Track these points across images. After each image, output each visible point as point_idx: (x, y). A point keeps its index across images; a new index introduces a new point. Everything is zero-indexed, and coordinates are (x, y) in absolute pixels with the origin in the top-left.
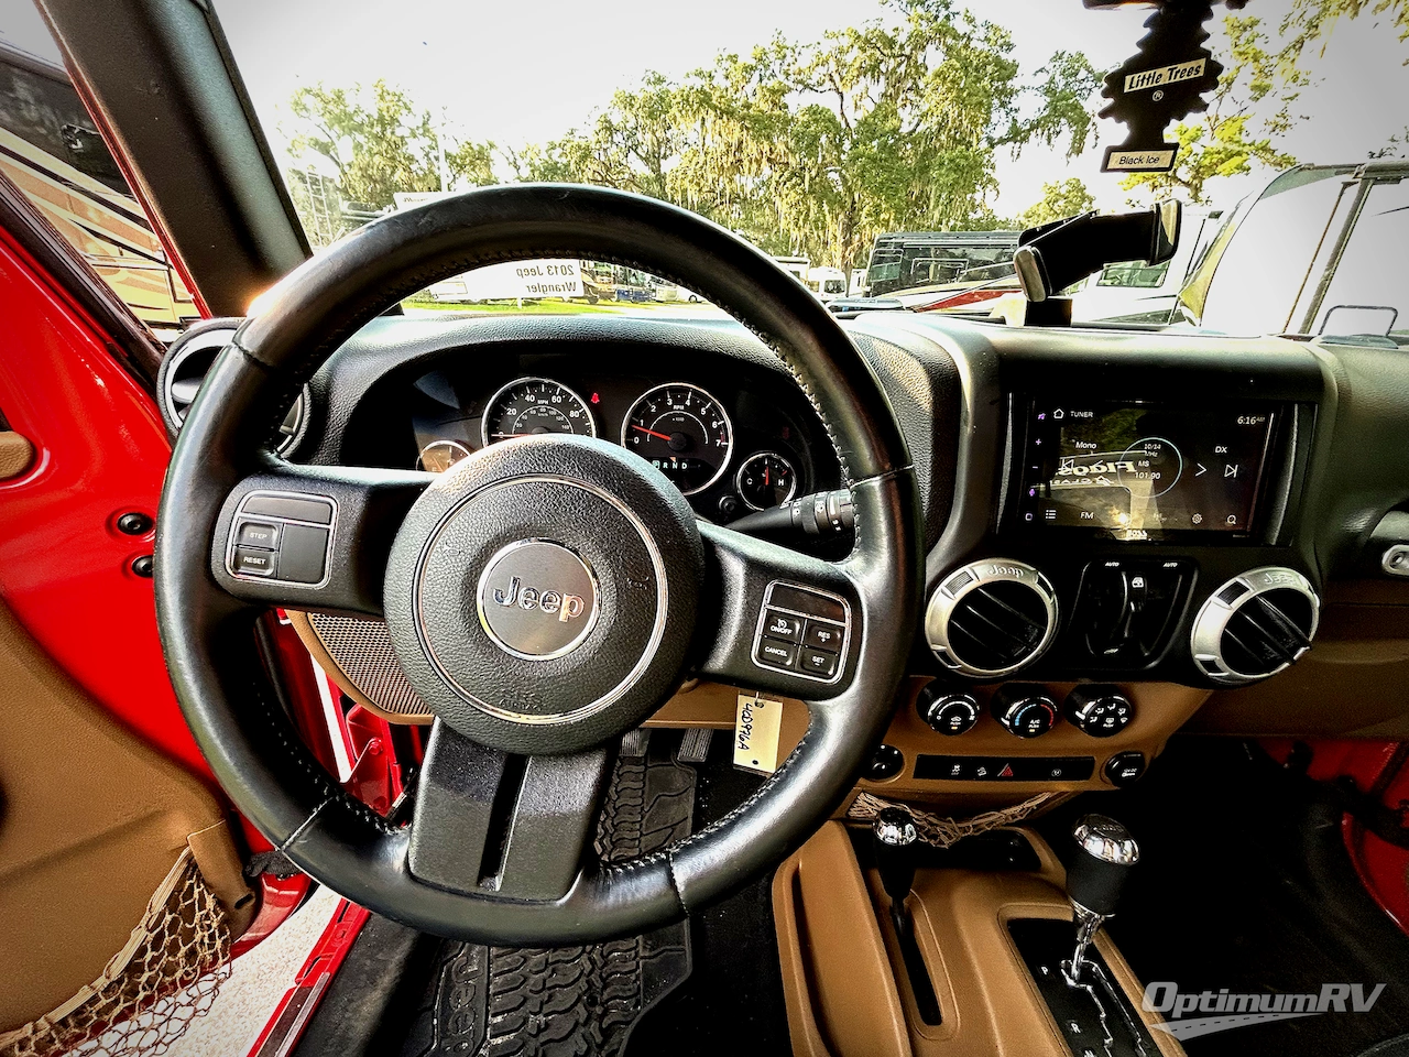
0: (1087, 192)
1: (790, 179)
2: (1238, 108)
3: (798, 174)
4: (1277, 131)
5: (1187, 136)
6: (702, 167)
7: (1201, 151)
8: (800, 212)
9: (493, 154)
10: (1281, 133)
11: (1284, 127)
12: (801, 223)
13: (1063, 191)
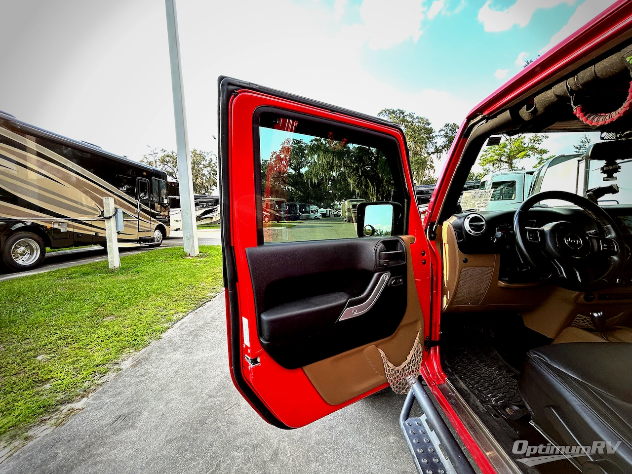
11: (538, 140)
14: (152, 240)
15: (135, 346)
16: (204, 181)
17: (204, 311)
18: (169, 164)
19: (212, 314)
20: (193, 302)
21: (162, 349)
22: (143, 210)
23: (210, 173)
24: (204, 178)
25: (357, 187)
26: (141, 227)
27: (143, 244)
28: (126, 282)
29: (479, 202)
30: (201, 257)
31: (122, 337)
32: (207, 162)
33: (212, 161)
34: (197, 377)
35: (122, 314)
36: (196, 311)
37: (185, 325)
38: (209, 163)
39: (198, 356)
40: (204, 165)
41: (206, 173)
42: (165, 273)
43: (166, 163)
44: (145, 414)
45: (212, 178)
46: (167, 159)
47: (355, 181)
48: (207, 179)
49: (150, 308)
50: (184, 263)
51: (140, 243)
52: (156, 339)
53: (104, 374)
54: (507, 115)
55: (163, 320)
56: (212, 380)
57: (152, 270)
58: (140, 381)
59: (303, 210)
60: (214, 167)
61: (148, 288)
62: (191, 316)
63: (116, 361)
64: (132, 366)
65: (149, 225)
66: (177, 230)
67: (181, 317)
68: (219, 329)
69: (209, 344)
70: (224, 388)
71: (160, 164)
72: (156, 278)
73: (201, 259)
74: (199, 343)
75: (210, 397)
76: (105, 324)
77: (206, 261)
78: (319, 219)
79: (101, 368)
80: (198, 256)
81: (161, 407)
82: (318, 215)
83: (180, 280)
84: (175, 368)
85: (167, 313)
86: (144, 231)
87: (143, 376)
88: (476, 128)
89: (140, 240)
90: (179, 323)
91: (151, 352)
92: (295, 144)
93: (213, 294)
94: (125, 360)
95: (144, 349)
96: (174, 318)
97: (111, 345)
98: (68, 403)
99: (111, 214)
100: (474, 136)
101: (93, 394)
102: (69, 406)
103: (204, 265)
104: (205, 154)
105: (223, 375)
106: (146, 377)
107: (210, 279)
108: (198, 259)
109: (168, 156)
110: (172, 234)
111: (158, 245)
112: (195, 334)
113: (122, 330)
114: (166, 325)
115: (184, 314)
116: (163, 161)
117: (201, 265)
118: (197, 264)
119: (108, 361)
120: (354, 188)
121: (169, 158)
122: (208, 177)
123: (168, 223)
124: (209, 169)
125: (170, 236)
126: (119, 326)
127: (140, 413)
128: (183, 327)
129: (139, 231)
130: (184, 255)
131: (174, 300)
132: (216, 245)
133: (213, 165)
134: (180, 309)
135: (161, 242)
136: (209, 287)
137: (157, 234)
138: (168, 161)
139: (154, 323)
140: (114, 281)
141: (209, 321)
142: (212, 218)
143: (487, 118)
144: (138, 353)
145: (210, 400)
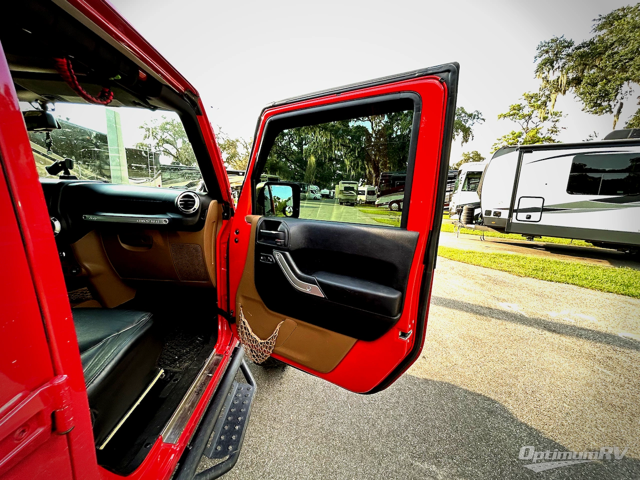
0: (481, 156)
1: (350, 152)
2: (535, 125)
3: (353, 150)
4: (554, 133)
5: (515, 135)
6: (316, 148)
7: (522, 141)
8: (354, 164)
9: (238, 144)
10: (555, 134)
11: (556, 132)
12: (355, 168)
13: (471, 156)
25: (353, 169)
47: (351, 163)
59: (301, 189)
78: (319, 199)
82: (318, 195)
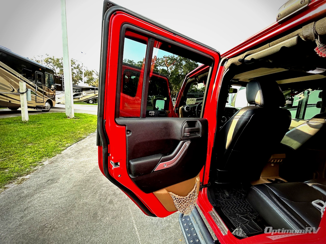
14: (44, 108)
15: (49, 156)
16: (74, 77)
17: (82, 143)
18: (51, 64)
19: (86, 144)
20: (75, 139)
21: (63, 157)
22: (39, 90)
23: (78, 72)
24: (74, 75)
26: (38, 100)
27: (39, 110)
28: (35, 128)
29: (192, 102)
30: (75, 118)
31: (40, 152)
32: (76, 66)
33: (79, 65)
34: (82, 167)
35: (37, 143)
36: (77, 143)
37: (72, 148)
38: (78, 66)
39: (82, 160)
40: (74, 67)
41: (76, 72)
42: (57, 125)
43: (49, 63)
44: (61, 179)
45: (79, 75)
46: (50, 60)
48: (76, 76)
49: (52, 141)
50: (67, 121)
51: (37, 109)
52: (59, 154)
53: (35, 166)
54: (194, 79)
55: (60, 146)
56: (90, 168)
57: (49, 124)
58: (55, 168)
60: (80, 70)
61: (49, 132)
62: (75, 145)
63: (40, 161)
64: (49, 163)
65: (42, 99)
66: (58, 103)
67: (70, 145)
68: (90, 150)
69: (86, 156)
70: (96, 170)
71: (45, 62)
72: (52, 127)
73: (76, 120)
74: (81, 155)
75: (90, 173)
76: (29, 146)
77: (79, 121)
79: (33, 164)
80: (73, 118)
81: (69, 176)
83: (66, 129)
84: (72, 164)
85: (62, 143)
86: (39, 102)
87: (56, 167)
88: (188, 80)
89: (37, 107)
90: (69, 148)
91: (57, 158)
92: (129, 62)
93: (85, 136)
94: (44, 161)
95: (53, 157)
96: (66, 145)
97: (35, 155)
98: (21, 176)
99: (24, 91)
100: (188, 83)
101: (32, 173)
102: (22, 177)
103: (78, 123)
104: (75, 61)
105: (95, 166)
106: (58, 167)
107: (83, 129)
108: (74, 120)
109: (50, 59)
110: (56, 105)
111: (48, 111)
112: (79, 152)
113: (40, 149)
114: (63, 148)
115: (71, 144)
116: (47, 61)
117: (77, 122)
118: (74, 122)
119: (35, 161)
120: (159, 90)
121: (51, 60)
122: (77, 75)
123: (54, 99)
124: (77, 70)
125: (55, 107)
126: (37, 148)
127: (59, 178)
128: (72, 149)
129: (36, 102)
130: (66, 117)
131: (64, 138)
132: (83, 113)
133: (80, 68)
134: (69, 142)
135: (50, 109)
136: (82, 133)
137: (47, 105)
138: (50, 61)
139: (56, 147)
140: (28, 127)
141: (85, 147)
142: (79, 99)
143: (191, 78)
144: (51, 159)
145: (90, 174)
